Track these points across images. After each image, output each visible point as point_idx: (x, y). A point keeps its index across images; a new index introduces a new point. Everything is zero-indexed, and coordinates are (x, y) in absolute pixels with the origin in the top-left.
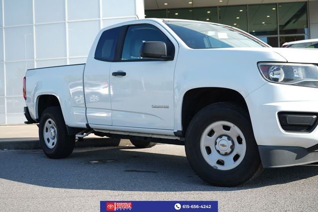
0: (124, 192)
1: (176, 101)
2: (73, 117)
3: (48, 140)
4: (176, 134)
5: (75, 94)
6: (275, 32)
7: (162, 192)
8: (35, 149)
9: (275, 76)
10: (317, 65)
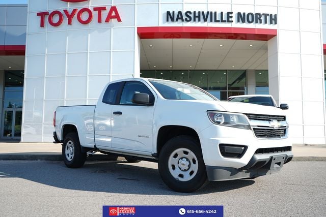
0: (115, 194)
1: (154, 132)
2: (86, 140)
3: (68, 155)
4: (153, 155)
5: (87, 124)
6: (225, 88)
7: (141, 195)
8: (59, 160)
9: (218, 120)
10: (246, 114)
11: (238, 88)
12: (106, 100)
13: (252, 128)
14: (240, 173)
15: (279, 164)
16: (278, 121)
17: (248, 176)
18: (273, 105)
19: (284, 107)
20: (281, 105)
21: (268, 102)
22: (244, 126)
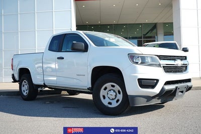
0: (61, 119)
1: (88, 72)
2: (37, 80)
3: (24, 91)
4: (88, 89)
5: (38, 67)
6: (141, 38)
7: (81, 119)
9: (137, 61)
10: (157, 56)
11: (151, 37)
12: (51, 48)
13: (162, 66)
14: (154, 100)
15: (182, 92)
16: (181, 60)
17: (159, 101)
18: (177, 48)
19: (185, 50)
20: (183, 49)
21: (173, 46)
22: (156, 65)
